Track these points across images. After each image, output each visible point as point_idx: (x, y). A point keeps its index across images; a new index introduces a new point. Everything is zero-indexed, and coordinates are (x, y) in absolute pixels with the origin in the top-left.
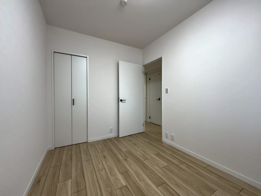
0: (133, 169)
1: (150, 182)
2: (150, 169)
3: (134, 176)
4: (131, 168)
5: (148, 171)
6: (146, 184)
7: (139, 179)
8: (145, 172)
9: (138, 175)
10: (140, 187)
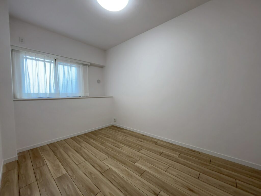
0: (136, 180)
1: (116, 170)
2: (116, 185)
3: (132, 172)
4: (140, 180)
5: (118, 182)
6: (119, 169)
7: (126, 171)
8: (122, 179)
9: (128, 174)
10: (123, 165)
